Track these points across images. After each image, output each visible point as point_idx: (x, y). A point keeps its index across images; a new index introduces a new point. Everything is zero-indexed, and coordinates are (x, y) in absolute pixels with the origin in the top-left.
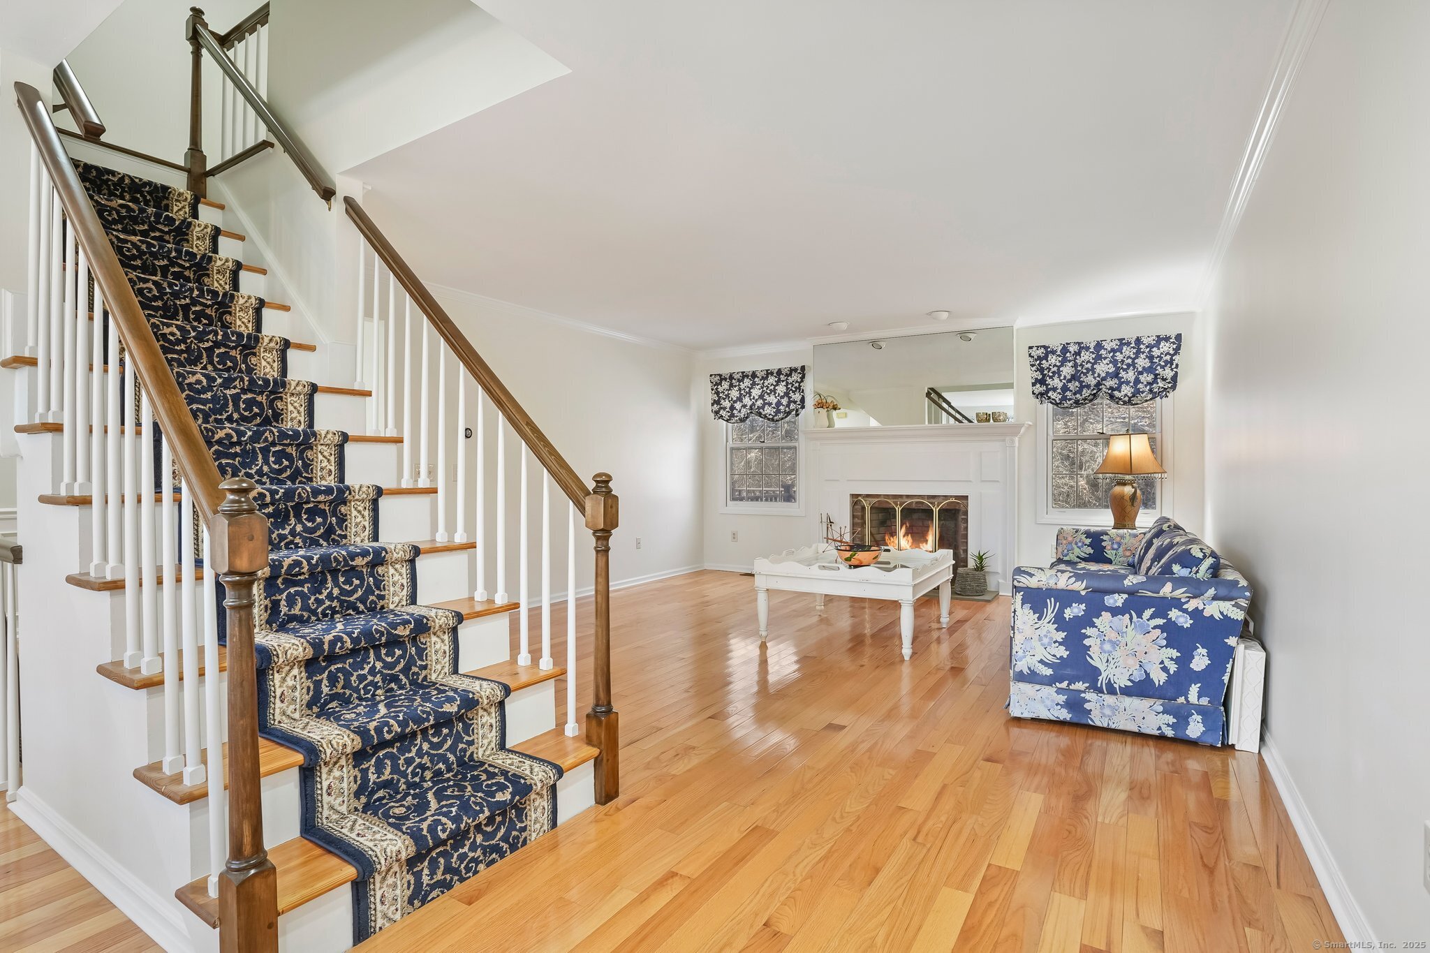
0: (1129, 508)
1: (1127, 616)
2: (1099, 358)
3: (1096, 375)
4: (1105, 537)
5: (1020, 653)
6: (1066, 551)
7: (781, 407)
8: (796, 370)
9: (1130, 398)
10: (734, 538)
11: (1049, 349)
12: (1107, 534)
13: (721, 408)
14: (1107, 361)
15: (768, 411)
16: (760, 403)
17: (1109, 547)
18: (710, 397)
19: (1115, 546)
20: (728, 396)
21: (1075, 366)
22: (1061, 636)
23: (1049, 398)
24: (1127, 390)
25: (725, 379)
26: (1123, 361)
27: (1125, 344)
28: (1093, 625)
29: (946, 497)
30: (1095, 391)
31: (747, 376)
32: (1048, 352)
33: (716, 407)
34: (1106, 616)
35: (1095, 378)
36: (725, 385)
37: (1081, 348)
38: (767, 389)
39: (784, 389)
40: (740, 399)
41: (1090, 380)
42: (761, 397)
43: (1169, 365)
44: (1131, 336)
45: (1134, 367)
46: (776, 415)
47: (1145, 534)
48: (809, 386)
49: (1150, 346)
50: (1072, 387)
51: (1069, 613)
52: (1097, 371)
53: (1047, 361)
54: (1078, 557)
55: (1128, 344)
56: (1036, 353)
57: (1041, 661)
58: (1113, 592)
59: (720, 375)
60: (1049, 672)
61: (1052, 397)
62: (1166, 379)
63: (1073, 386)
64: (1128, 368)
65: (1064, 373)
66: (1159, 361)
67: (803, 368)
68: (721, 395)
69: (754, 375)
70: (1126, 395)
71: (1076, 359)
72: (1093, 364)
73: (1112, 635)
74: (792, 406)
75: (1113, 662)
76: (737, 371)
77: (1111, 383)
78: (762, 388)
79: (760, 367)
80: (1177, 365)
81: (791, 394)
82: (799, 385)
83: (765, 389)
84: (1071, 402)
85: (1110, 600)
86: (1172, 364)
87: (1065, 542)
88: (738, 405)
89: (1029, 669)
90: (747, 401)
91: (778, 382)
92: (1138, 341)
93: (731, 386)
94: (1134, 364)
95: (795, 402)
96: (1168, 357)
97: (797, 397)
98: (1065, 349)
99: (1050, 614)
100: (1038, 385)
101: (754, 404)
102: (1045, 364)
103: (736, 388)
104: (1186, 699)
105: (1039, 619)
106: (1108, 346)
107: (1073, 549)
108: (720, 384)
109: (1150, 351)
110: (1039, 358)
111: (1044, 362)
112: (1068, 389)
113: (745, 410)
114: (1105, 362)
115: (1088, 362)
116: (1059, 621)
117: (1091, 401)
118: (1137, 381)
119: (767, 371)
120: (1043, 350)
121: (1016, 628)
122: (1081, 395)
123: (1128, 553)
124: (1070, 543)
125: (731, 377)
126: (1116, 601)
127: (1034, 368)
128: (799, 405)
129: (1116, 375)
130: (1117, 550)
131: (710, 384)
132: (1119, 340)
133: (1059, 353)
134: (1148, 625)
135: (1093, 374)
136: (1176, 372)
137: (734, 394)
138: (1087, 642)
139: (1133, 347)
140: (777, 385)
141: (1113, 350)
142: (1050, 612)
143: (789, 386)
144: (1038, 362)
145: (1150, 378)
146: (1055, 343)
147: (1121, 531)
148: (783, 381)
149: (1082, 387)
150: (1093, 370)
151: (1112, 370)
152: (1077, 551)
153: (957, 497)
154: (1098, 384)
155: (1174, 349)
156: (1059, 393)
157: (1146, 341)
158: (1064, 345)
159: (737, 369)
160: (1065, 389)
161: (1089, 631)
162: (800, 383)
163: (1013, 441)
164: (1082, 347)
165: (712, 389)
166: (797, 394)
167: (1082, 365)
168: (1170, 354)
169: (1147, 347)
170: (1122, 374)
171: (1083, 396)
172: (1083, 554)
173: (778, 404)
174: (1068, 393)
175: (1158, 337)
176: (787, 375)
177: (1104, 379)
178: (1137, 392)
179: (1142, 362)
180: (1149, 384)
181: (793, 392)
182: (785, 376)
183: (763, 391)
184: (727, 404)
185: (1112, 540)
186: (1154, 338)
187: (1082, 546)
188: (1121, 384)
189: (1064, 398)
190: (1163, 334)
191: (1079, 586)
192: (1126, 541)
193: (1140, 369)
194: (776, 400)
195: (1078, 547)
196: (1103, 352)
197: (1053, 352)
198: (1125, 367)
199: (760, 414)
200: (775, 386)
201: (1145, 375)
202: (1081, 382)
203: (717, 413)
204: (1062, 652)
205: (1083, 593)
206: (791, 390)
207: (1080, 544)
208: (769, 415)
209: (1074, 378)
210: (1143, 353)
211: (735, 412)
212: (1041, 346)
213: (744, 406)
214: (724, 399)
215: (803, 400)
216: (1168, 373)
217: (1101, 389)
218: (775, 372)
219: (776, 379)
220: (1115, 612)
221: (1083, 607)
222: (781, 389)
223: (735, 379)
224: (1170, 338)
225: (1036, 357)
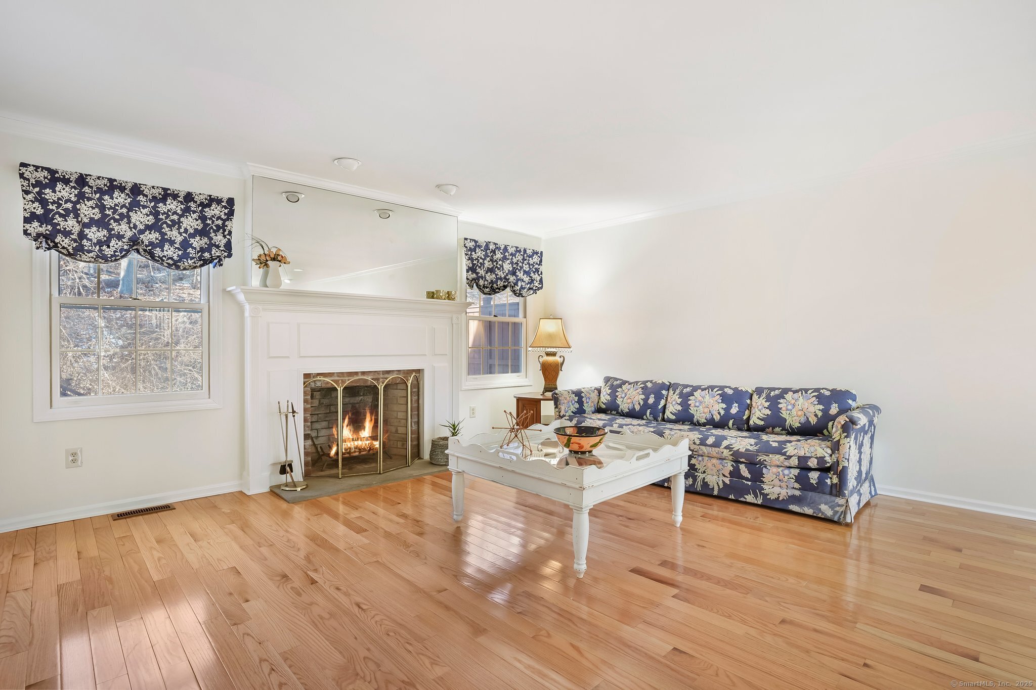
2: (505, 258)
3: (505, 271)
7: (191, 250)
8: (219, 201)
9: (520, 292)
10: (73, 461)
13: (53, 231)
14: (509, 261)
15: (167, 253)
18: (22, 205)
20: (70, 212)
21: (491, 260)
23: (477, 284)
24: (519, 285)
25: (66, 181)
26: (517, 264)
30: (505, 283)
31: (122, 189)
32: (477, 245)
33: (37, 228)
36: (65, 192)
37: (496, 248)
38: (166, 218)
39: (197, 225)
41: (502, 274)
42: (152, 228)
43: (537, 272)
44: (522, 246)
45: (523, 269)
46: (181, 261)
48: (239, 228)
49: (529, 256)
52: (504, 268)
53: (476, 253)
54: (572, 412)
55: (520, 251)
56: (469, 244)
59: (52, 172)
60: (856, 483)
62: (537, 281)
63: (492, 277)
64: (520, 269)
65: (486, 265)
66: (533, 267)
67: (231, 201)
68: (51, 207)
69: (136, 190)
70: (519, 288)
71: (493, 255)
72: (502, 262)
74: (212, 252)
76: (95, 174)
77: (512, 278)
78: (154, 214)
80: (541, 274)
81: (210, 235)
82: (223, 224)
83: (159, 217)
84: (489, 289)
86: (539, 271)
90: (120, 229)
91: (187, 211)
92: (525, 251)
93: (81, 197)
95: (217, 247)
96: (537, 266)
98: (487, 246)
100: (471, 272)
101: (135, 238)
102: (474, 256)
103: (93, 203)
106: (510, 250)
107: (570, 406)
108: (51, 187)
109: (529, 259)
110: (470, 250)
111: (474, 253)
112: (487, 279)
115: (500, 260)
117: (503, 290)
119: (166, 190)
120: (473, 243)
122: (497, 285)
124: (568, 402)
127: (468, 257)
128: (224, 251)
129: (514, 273)
131: (21, 182)
132: (516, 247)
133: (483, 248)
135: (502, 270)
136: (542, 277)
137: (88, 211)
139: (522, 255)
140: (184, 216)
141: (512, 254)
143: (206, 222)
144: (470, 252)
145: (528, 279)
146: (482, 240)
148: (195, 212)
149: (497, 279)
150: (502, 267)
151: (512, 268)
152: (572, 408)
154: (506, 279)
155: (539, 261)
156: (483, 281)
157: (528, 252)
158: (486, 242)
159: (96, 170)
162: (224, 221)
165: (27, 192)
166: (220, 236)
167: (496, 262)
170: (517, 273)
172: (575, 409)
173: (186, 244)
174: (487, 282)
175: (533, 250)
176: (203, 205)
177: (508, 275)
178: (523, 288)
179: (526, 267)
181: (214, 231)
182: (199, 205)
183: (156, 220)
184: (72, 225)
187: (574, 403)
188: (517, 280)
189: (485, 286)
194: (181, 239)
195: (572, 404)
196: (507, 254)
197: (480, 247)
199: (152, 256)
200: (180, 216)
201: (526, 276)
202: (496, 275)
203: (46, 237)
206: (210, 228)
208: (169, 258)
209: (491, 270)
210: (526, 260)
212: (473, 240)
215: (229, 246)
216: (538, 277)
217: (508, 282)
218: (182, 195)
219: (183, 207)
222: (191, 223)
223: (89, 187)
224: (538, 253)
225: (469, 248)
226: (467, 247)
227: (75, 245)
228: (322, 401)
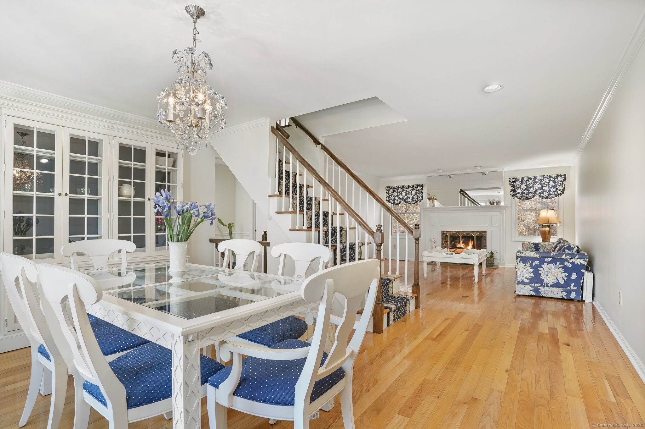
0: (547, 235)
1: (552, 264)
2: (535, 182)
3: (534, 188)
4: (539, 245)
5: (519, 276)
7: (414, 199)
8: (419, 185)
9: (547, 196)
10: (395, 247)
12: (540, 244)
13: (390, 199)
14: (538, 183)
15: (409, 200)
16: (406, 197)
17: (541, 248)
18: (386, 195)
19: (543, 248)
20: (393, 194)
21: (527, 185)
22: (532, 270)
23: (517, 196)
24: (546, 194)
25: (392, 188)
26: (544, 183)
28: (542, 267)
29: (478, 232)
30: (534, 194)
31: (401, 188)
32: (516, 180)
33: (388, 199)
34: (545, 264)
35: (534, 189)
36: (392, 191)
39: (415, 192)
40: (397, 196)
41: (532, 190)
42: (406, 195)
43: (561, 185)
44: (547, 175)
45: (549, 186)
46: (412, 202)
47: (554, 244)
48: (425, 191)
49: (554, 178)
51: (534, 264)
52: (535, 187)
55: (546, 177)
56: (511, 180)
57: (526, 278)
58: (547, 257)
59: (390, 187)
60: (528, 281)
61: (518, 196)
62: (560, 190)
63: (526, 192)
64: (546, 186)
65: (522, 188)
66: (558, 183)
67: (422, 185)
68: (390, 194)
69: (403, 187)
70: (545, 196)
71: (527, 182)
72: (533, 184)
73: (548, 270)
74: (418, 199)
75: (548, 277)
76: (396, 186)
77: (540, 191)
78: (406, 192)
79: (406, 184)
80: (564, 185)
81: (418, 194)
83: (407, 192)
84: (525, 198)
85: (547, 260)
86: (563, 185)
87: (525, 247)
88: (397, 198)
89: (522, 280)
90: (400, 196)
91: (413, 189)
92: (550, 176)
93: (394, 191)
94: (548, 185)
95: (419, 197)
96: (561, 182)
97: (420, 195)
98: (523, 179)
99: (528, 264)
100: (513, 192)
101: (403, 198)
102: (515, 184)
103: (396, 192)
104: (570, 287)
105: (525, 265)
106: (539, 178)
107: (528, 249)
108: (390, 190)
109: (554, 180)
110: (513, 182)
111: (515, 183)
112: (524, 193)
113: (400, 200)
114: (537, 184)
115: (531, 184)
116: (531, 266)
117: (533, 197)
118: (550, 191)
119: (408, 185)
120: (514, 179)
121: (518, 268)
123: (548, 250)
124: (527, 247)
125: (394, 188)
126: (548, 260)
127: (511, 186)
128: (421, 198)
129: (542, 188)
130: (544, 249)
131: (385, 190)
132: (543, 176)
133: (520, 180)
134: (558, 267)
135: (533, 188)
136: (564, 188)
137: (395, 194)
138: (540, 272)
139: (548, 179)
141: (541, 180)
142: (528, 263)
143: (417, 191)
144: (512, 183)
145: (555, 189)
146: (519, 177)
147: (545, 243)
148: (415, 189)
149: (529, 193)
150: (533, 187)
151: (540, 186)
153: (482, 232)
154: (535, 192)
155: (563, 179)
156: (521, 195)
157: (553, 176)
158: (522, 177)
159: (396, 184)
160: (523, 193)
161: (540, 269)
162: (421, 190)
163: (503, 212)
164: (529, 179)
165: (386, 192)
166: (420, 194)
167: (529, 185)
168: (562, 181)
169: (553, 179)
170: (544, 188)
171: (530, 196)
173: (413, 198)
174: (524, 195)
175: (557, 175)
176: (416, 187)
177: (537, 190)
178: (550, 194)
179: (551, 184)
180: (554, 191)
181: (419, 193)
183: (407, 193)
184: (392, 197)
185: (542, 246)
188: (543, 192)
189: (522, 197)
190: (559, 174)
191: (537, 256)
192: (547, 246)
193: (551, 186)
194: (412, 196)
196: (537, 180)
197: (518, 180)
198: (545, 186)
199: (405, 202)
200: (412, 191)
201: (553, 188)
202: (529, 191)
203: (388, 201)
204: (532, 275)
205: (538, 258)
207: (531, 248)
208: (409, 202)
209: (526, 189)
210: (552, 180)
211: (395, 200)
212: (514, 178)
213: (400, 198)
215: (422, 196)
216: (561, 188)
218: (412, 186)
219: (412, 189)
220: (548, 263)
221: (538, 262)
222: (414, 192)
224: (562, 175)
225: (512, 182)
226: (510, 182)
227: (393, 201)
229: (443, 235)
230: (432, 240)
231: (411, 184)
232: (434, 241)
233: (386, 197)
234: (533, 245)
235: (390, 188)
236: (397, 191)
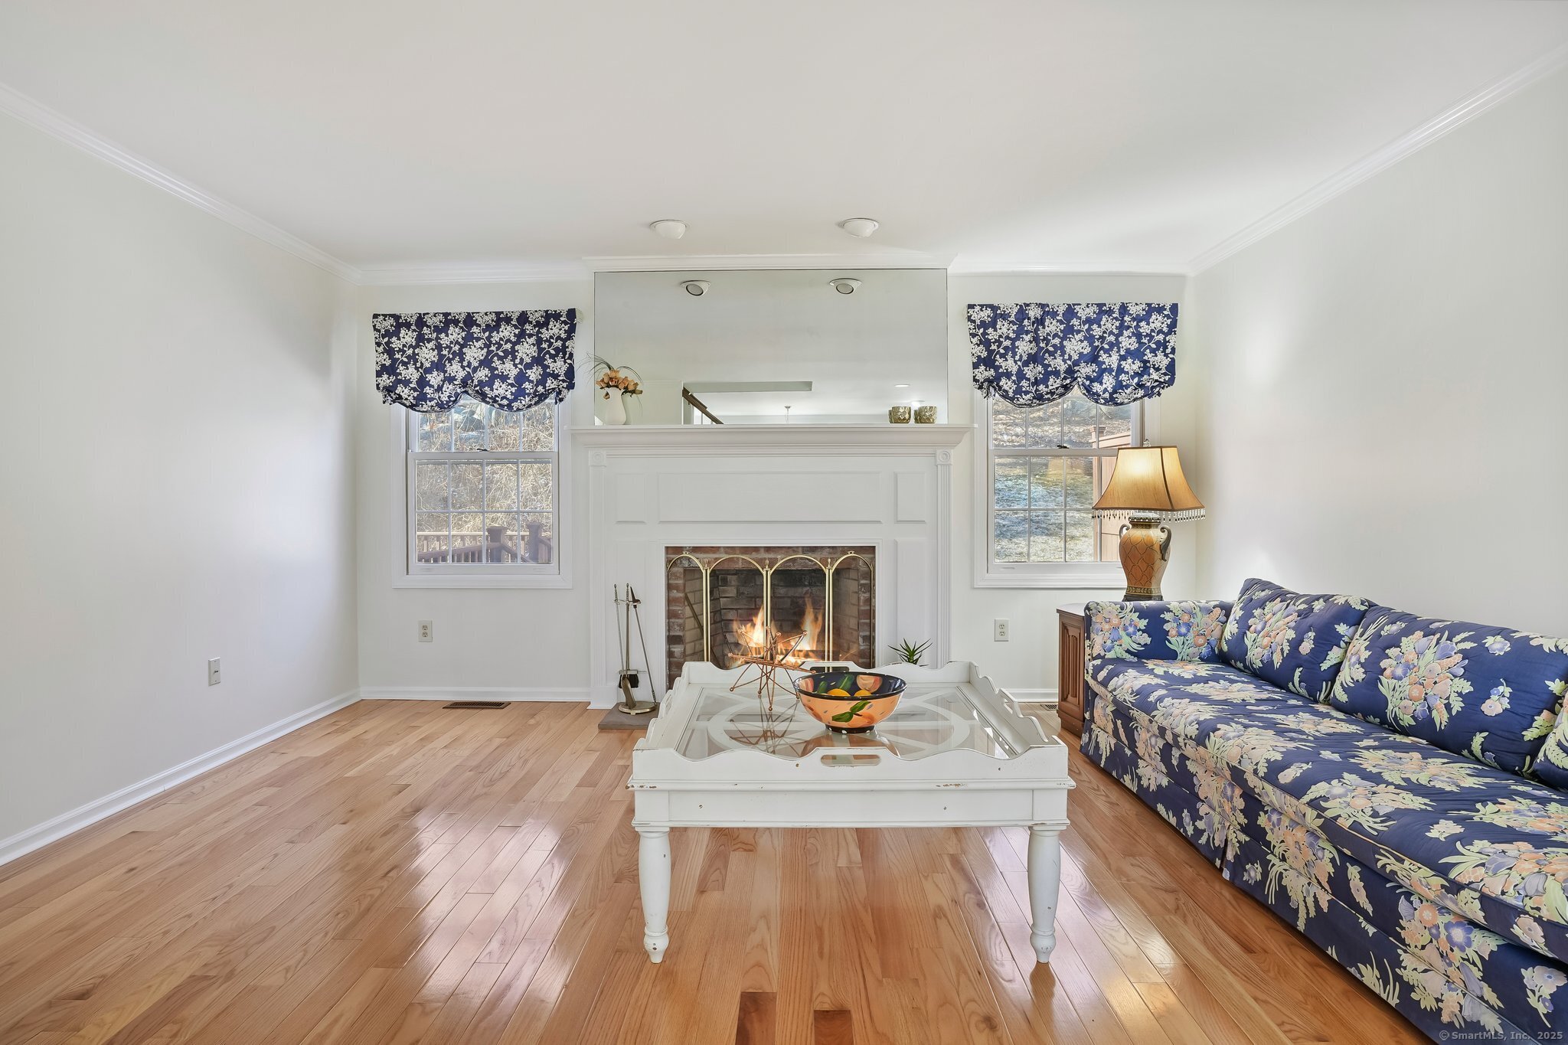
2: (1069, 331)
3: (1067, 357)
4: (1167, 616)
6: (1109, 643)
7: (527, 385)
8: (556, 316)
9: (1111, 394)
10: (425, 635)
11: (999, 312)
12: (1169, 610)
13: (399, 382)
14: (1080, 336)
16: (483, 374)
17: (1173, 632)
18: (373, 358)
19: (1183, 630)
20: (413, 358)
21: (1036, 339)
23: (1000, 388)
24: (1108, 382)
25: (408, 325)
26: (1102, 338)
27: (1106, 312)
29: (841, 550)
30: (1068, 381)
31: (456, 322)
32: (998, 314)
33: (386, 380)
35: (1065, 361)
36: (408, 337)
37: (1046, 313)
38: (498, 349)
39: (533, 351)
40: (439, 366)
41: (1059, 363)
42: (486, 363)
43: (1162, 349)
44: (1113, 300)
45: (1118, 349)
46: (515, 399)
48: (582, 347)
49: (1138, 319)
50: (1029, 373)
52: (1068, 351)
53: (995, 330)
54: (1128, 651)
55: (1110, 312)
56: (978, 315)
59: (396, 317)
61: (1003, 387)
62: (1160, 369)
63: (1034, 371)
64: (1111, 349)
65: (1020, 351)
66: (1149, 341)
67: (572, 313)
68: (397, 356)
69: (470, 320)
71: (1037, 329)
72: (1062, 340)
74: (550, 383)
76: (432, 311)
77: (1086, 370)
78: (487, 346)
79: (483, 306)
80: (1173, 351)
81: (549, 361)
82: (564, 345)
83: (493, 348)
84: (1028, 396)
86: (1166, 348)
87: (1107, 627)
88: (435, 378)
90: (455, 369)
91: (521, 336)
92: (1124, 309)
93: (421, 339)
94: (1116, 345)
95: (555, 376)
96: (1161, 337)
98: (1022, 313)
100: (982, 368)
101: (469, 377)
102: (992, 335)
103: (431, 345)
106: (1083, 313)
107: (1120, 638)
108: (397, 334)
109: (1138, 326)
110: (984, 325)
111: (991, 330)
112: (1026, 376)
113: (451, 387)
114: (1078, 337)
115: (1056, 335)
117: (1060, 396)
118: (1121, 369)
119: (499, 314)
120: (989, 311)
122: (1047, 387)
123: (1201, 640)
124: (1115, 628)
125: (420, 323)
127: (975, 340)
128: (563, 381)
129: (1093, 358)
130: (1185, 635)
131: (372, 334)
132: (1098, 305)
133: (1013, 318)
135: (1062, 355)
136: (1173, 360)
137: (427, 354)
139: (1116, 319)
140: (518, 342)
141: (1089, 321)
143: (545, 345)
144: (981, 330)
145: (1138, 366)
146: (1008, 302)
148: (530, 336)
149: (1047, 375)
150: (1062, 349)
151: (1088, 349)
152: (1127, 642)
153: (859, 549)
154: (1070, 372)
155: (1168, 326)
156: (1014, 382)
157: (1133, 310)
158: (1021, 306)
159: (433, 306)
160: (1021, 375)
162: (564, 341)
163: (948, 457)
164: (1047, 311)
165: (378, 344)
166: (560, 363)
167: (1047, 341)
168: (1163, 333)
169: (1134, 319)
170: (1103, 357)
171: (1050, 388)
172: (1135, 646)
173: (521, 378)
175: (1149, 305)
176: (539, 325)
177: (1076, 363)
178: (1119, 386)
179: (1128, 342)
180: (1136, 374)
181: (552, 357)
182: (535, 326)
183: (489, 352)
184: (411, 373)
185: (1177, 618)
186: (1144, 306)
187: (1135, 633)
188: (1101, 372)
189: (1019, 391)
190: (1155, 301)
192: (1198, 621)
193: (1125, 352)
194: (516, 372)
195: (1128, 635)
196: (1075, 322)
197: (1005, 316)
198: (1105, 347)
199: (483, 396)
200: (514, 344)
201: (1130, 361)
202: (1046, 366)
203: (389, 390)
206: (548, 352)
207: (1131, 630)
208: (503, 398)
209: (1033, 359)
210: (1129, 328)
211: (427, 390)
212: (986, 306)
213: (451, 379)
214: (405, 364)
215: (570, 373)
216: (1162, 361)
217: (1076, 378)
218: (515, 317)
219: (517, 331)
222: (527, 350)
223: (428, 327)
224: (1163, 308)
225: (978, 322)
226: (974, 322)
227: (415, 394)
228: (742, 589)
229: (675, 569)
230: (622, 596)
231: (512, 306)
232: (635, 601)
233: (374, 368)
234: (1140, 617)
235: (400, 323)
236: (438, 338)
